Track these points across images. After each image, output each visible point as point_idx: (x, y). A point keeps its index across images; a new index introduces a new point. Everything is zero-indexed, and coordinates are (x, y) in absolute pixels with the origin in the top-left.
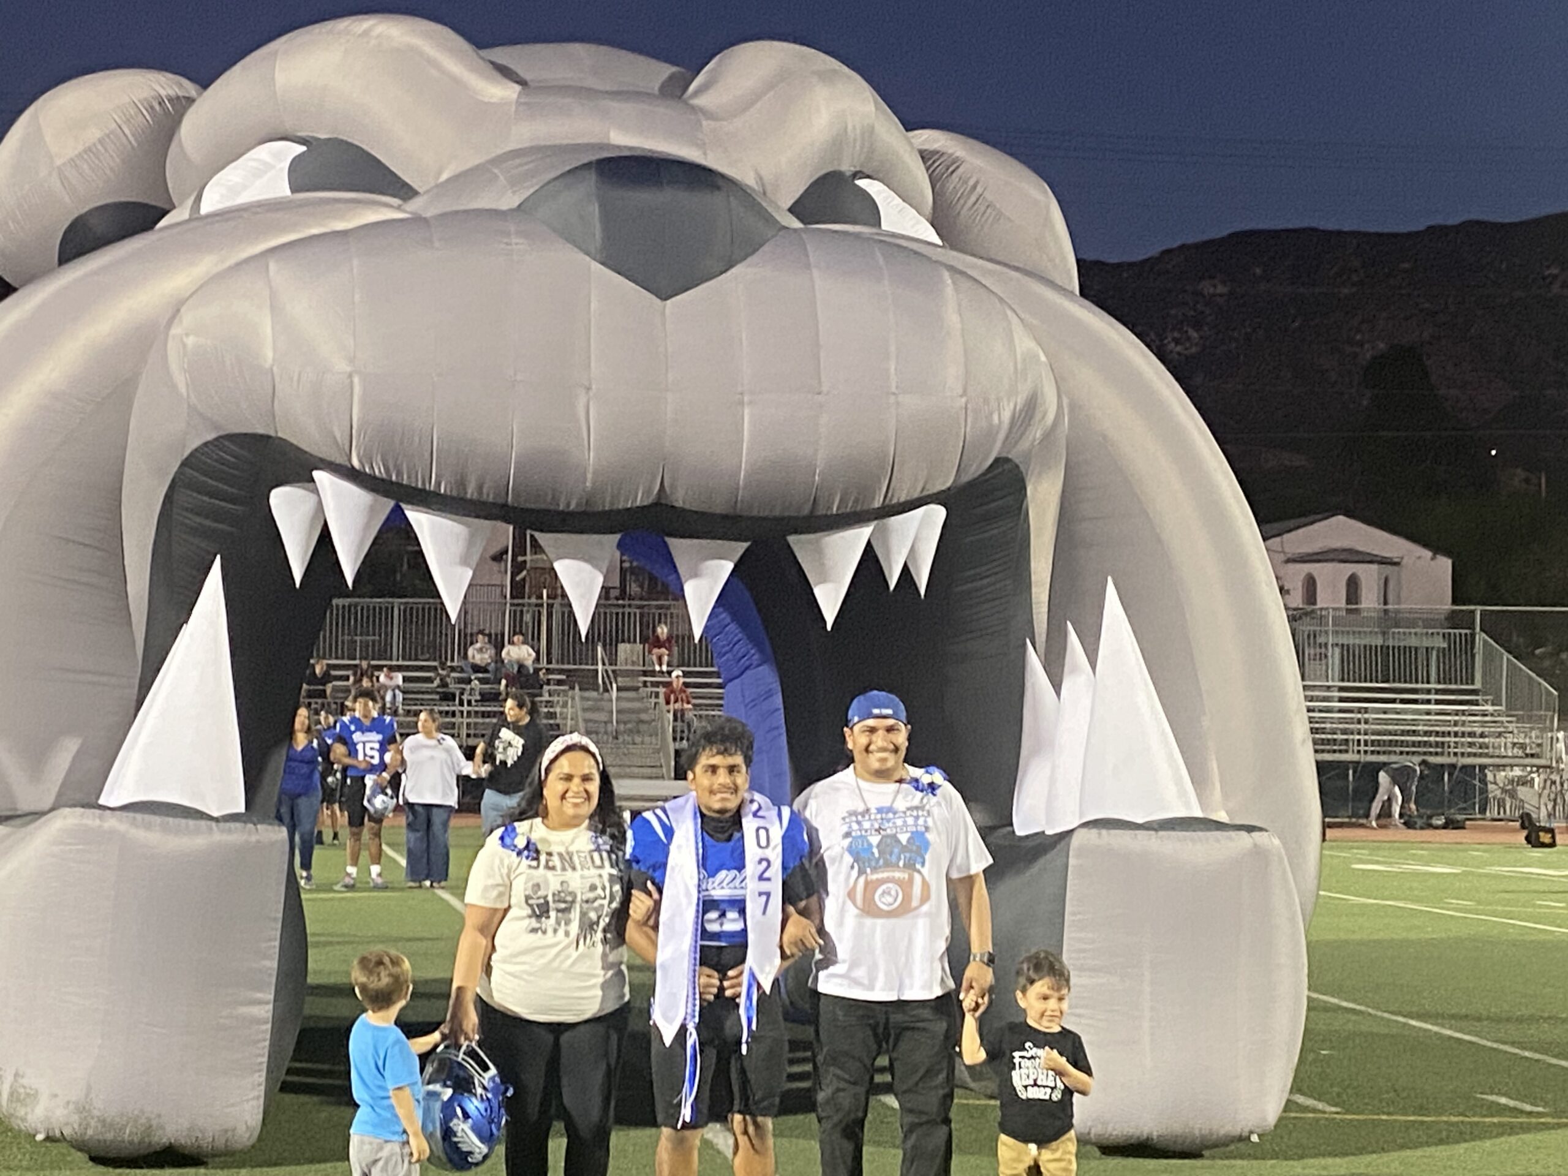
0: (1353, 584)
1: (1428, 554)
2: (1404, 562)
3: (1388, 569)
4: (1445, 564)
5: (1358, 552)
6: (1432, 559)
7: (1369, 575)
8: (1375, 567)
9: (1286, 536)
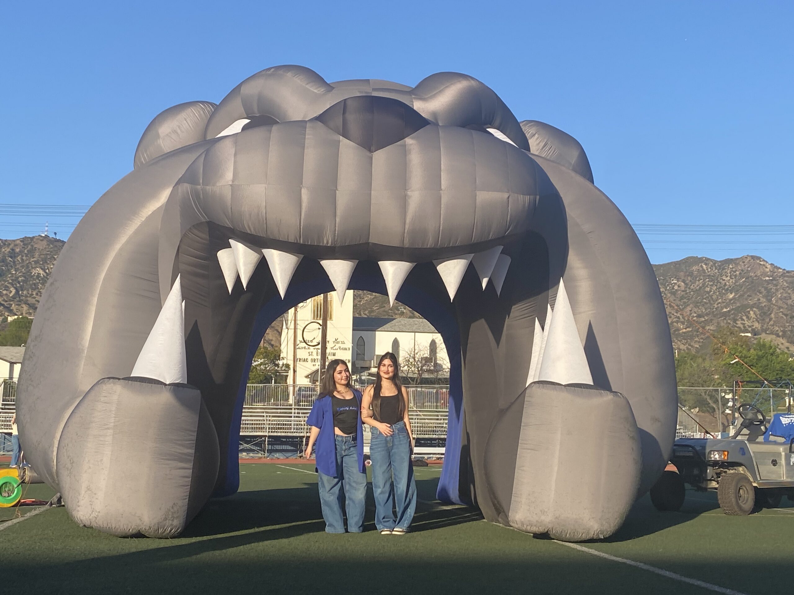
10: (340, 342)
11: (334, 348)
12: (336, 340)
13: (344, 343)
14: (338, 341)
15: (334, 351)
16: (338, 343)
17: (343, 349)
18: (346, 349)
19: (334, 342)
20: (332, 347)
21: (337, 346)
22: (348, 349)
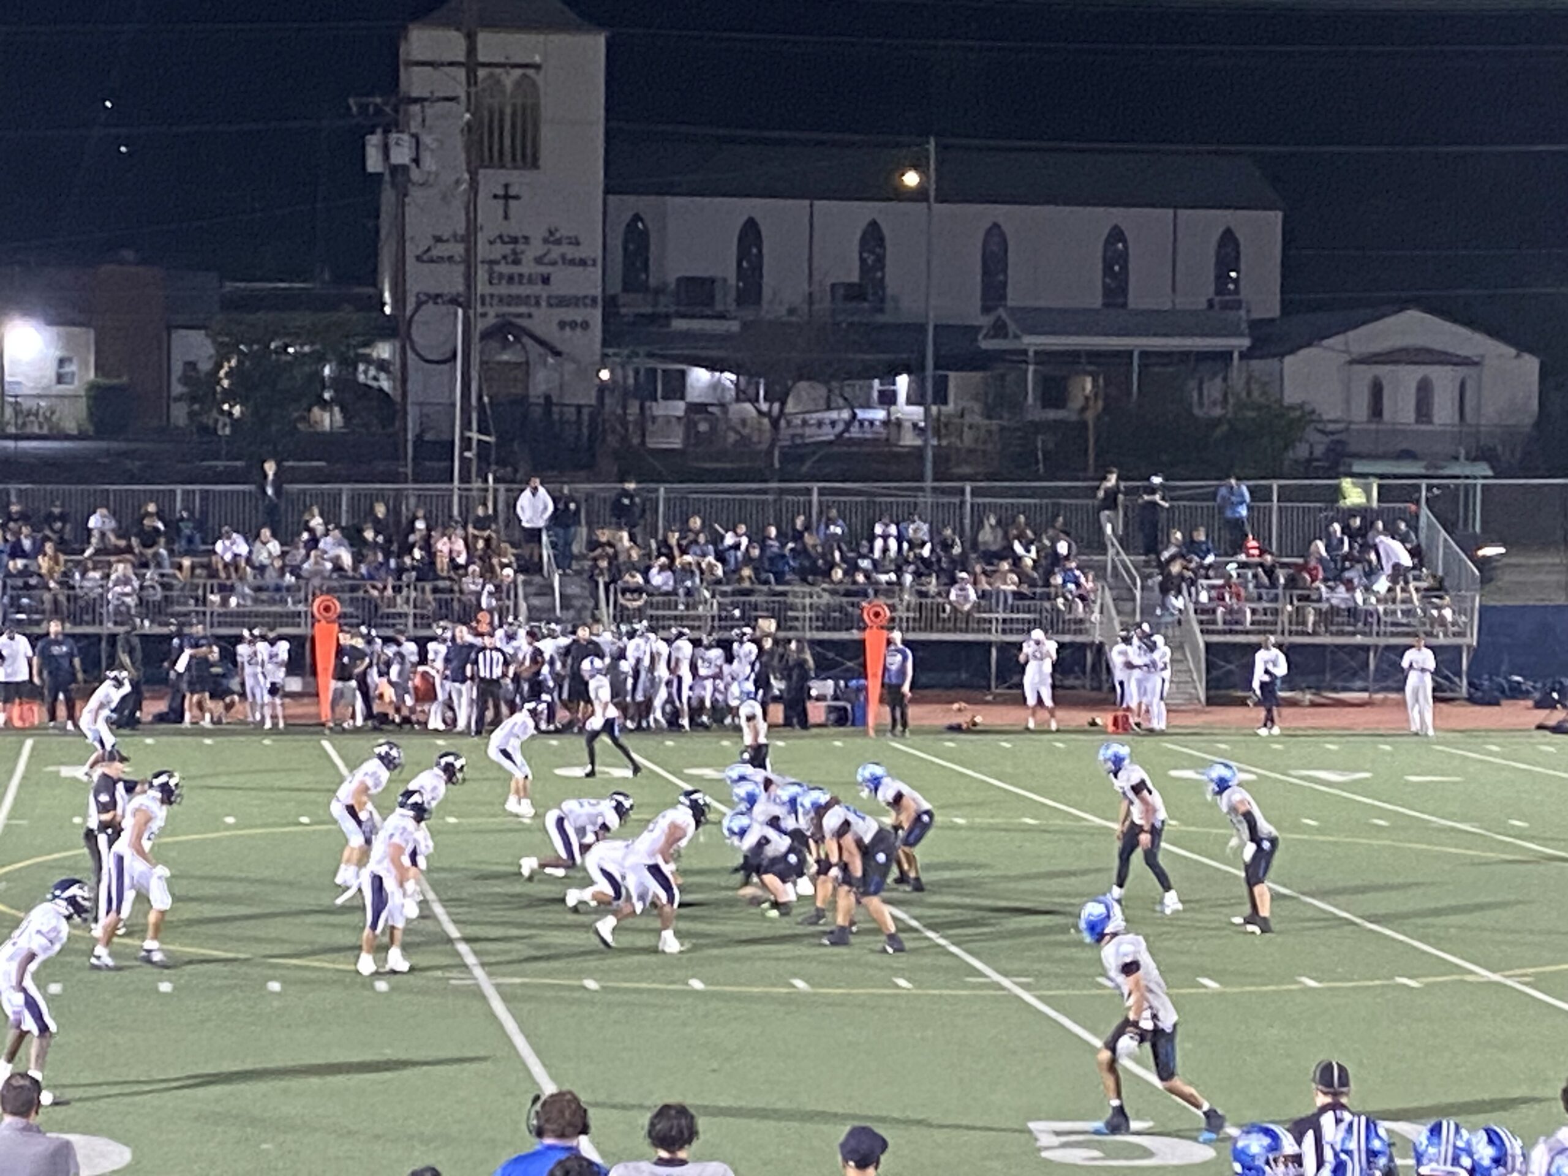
0: (1425, 390)
1: (1513, 351)
2: (1487, 362)
3: (1462, 371)
4: (1531, 364)
5: (1429, 351)
6: (1518, 356)
7: (1444, 379)
8: (1449, 368)
9: (1351, 334)
10: (564, 241)
11: (546, 260)
12: (551, 233)
13: (578, 244)
14: (558, 235)
15: (544, 270)
16: (558, 242)
17: (572, 262)
18: (583, 263)
19: (546, 241)
20: (539, 253)
21: (556, 252)
22: (590, 262)
